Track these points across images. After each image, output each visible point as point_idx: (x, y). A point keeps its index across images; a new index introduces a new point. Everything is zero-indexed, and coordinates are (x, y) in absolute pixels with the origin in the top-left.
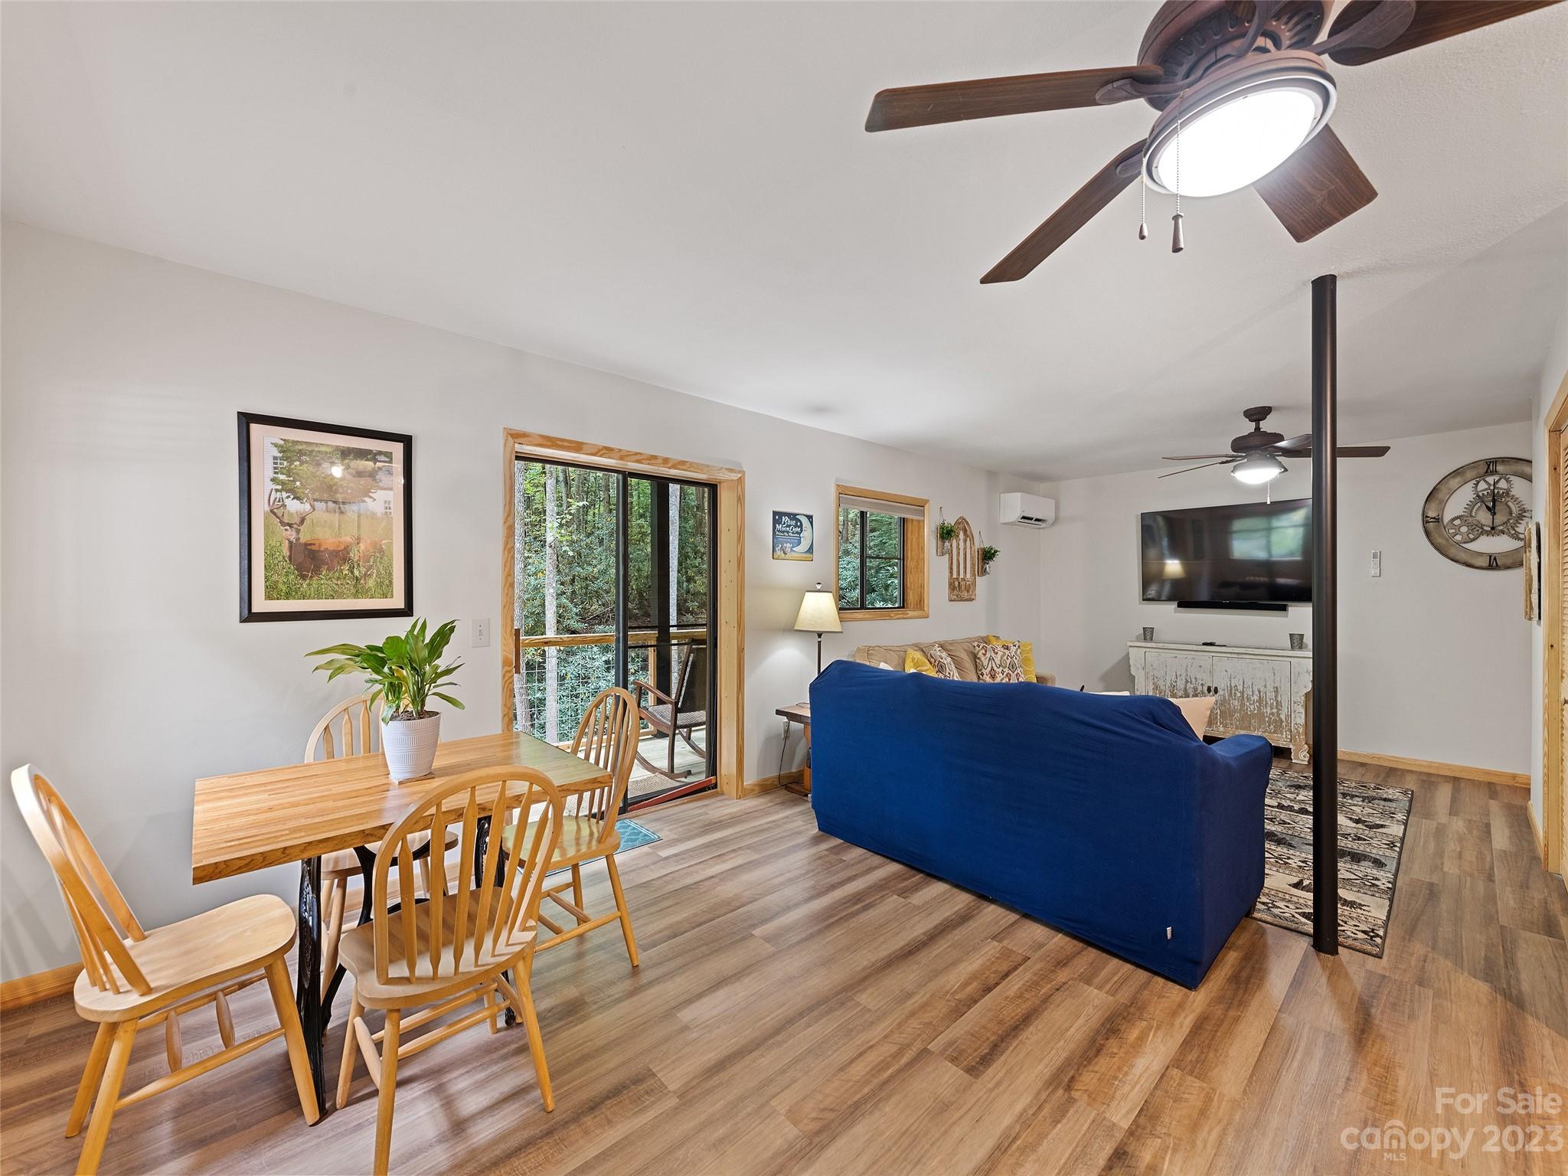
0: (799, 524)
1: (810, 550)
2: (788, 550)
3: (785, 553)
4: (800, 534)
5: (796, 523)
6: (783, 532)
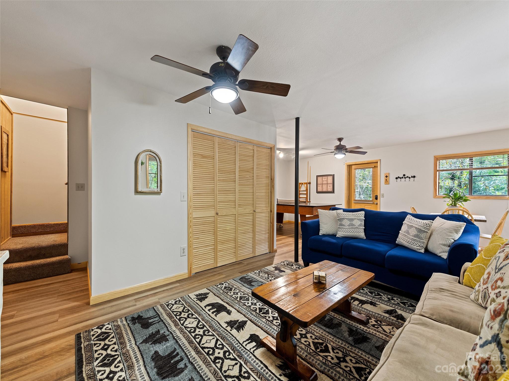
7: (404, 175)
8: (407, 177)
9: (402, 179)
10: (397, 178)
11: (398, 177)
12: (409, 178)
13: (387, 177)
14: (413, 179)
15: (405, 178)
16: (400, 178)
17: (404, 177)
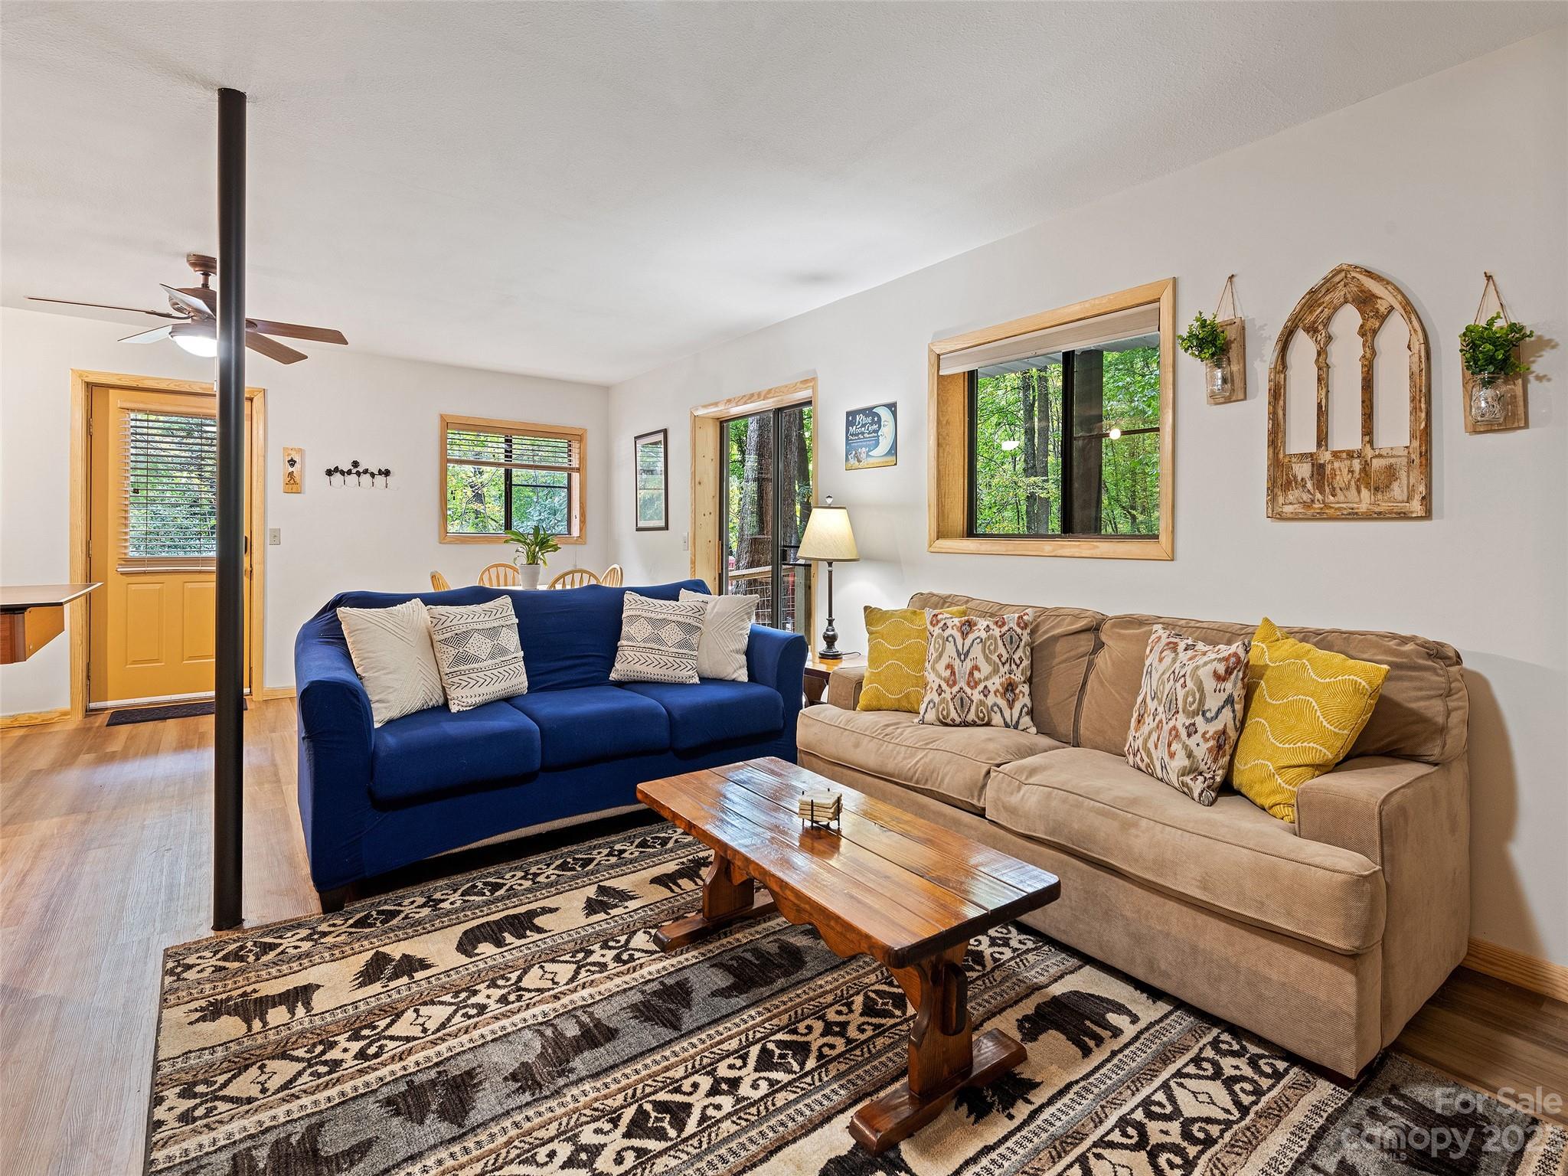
0: (876, 419)
1: (893, 450)
2: (864, 456)
3: (859, 461)
4: (876, 431)
5: (873, 419)
6: (857, 435)
7: (356, 464)
8: (366, 471)
9: (348, 478)
10: (329, 473)
11: (336, 469)
12: (373, 475)
13: (292, 462)
14: (380, 479)
15: (358, 474)
16: (342, 473)
17: (354, 471)
